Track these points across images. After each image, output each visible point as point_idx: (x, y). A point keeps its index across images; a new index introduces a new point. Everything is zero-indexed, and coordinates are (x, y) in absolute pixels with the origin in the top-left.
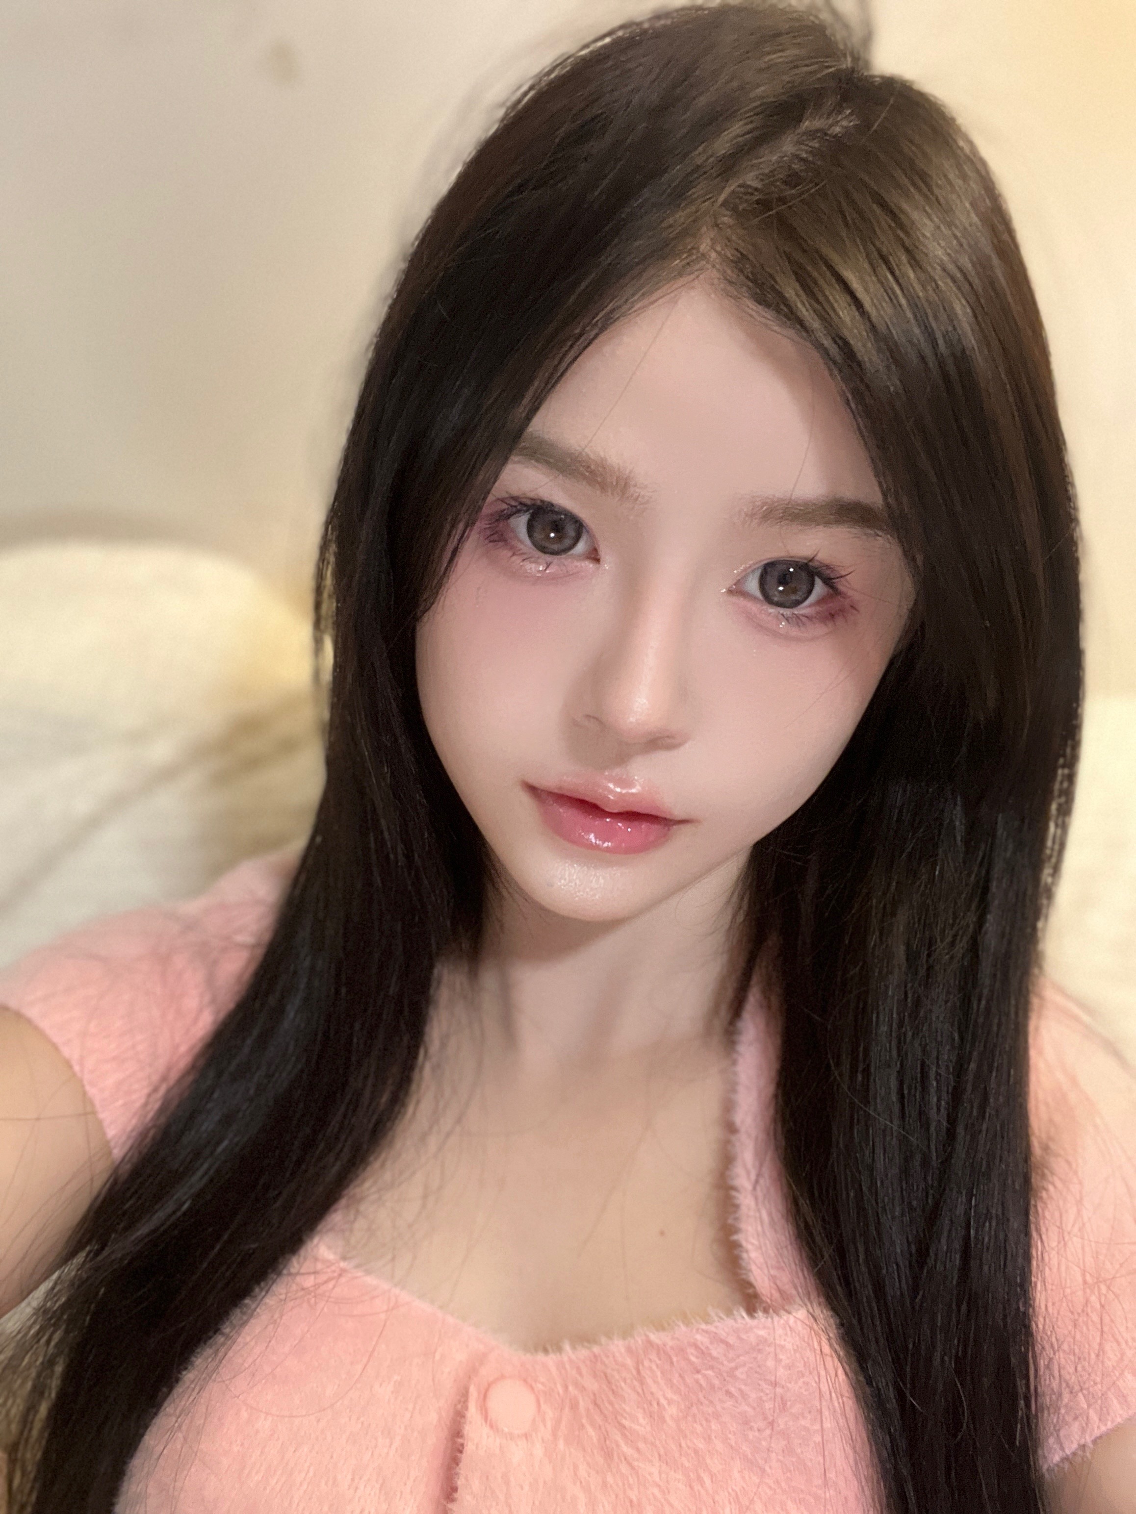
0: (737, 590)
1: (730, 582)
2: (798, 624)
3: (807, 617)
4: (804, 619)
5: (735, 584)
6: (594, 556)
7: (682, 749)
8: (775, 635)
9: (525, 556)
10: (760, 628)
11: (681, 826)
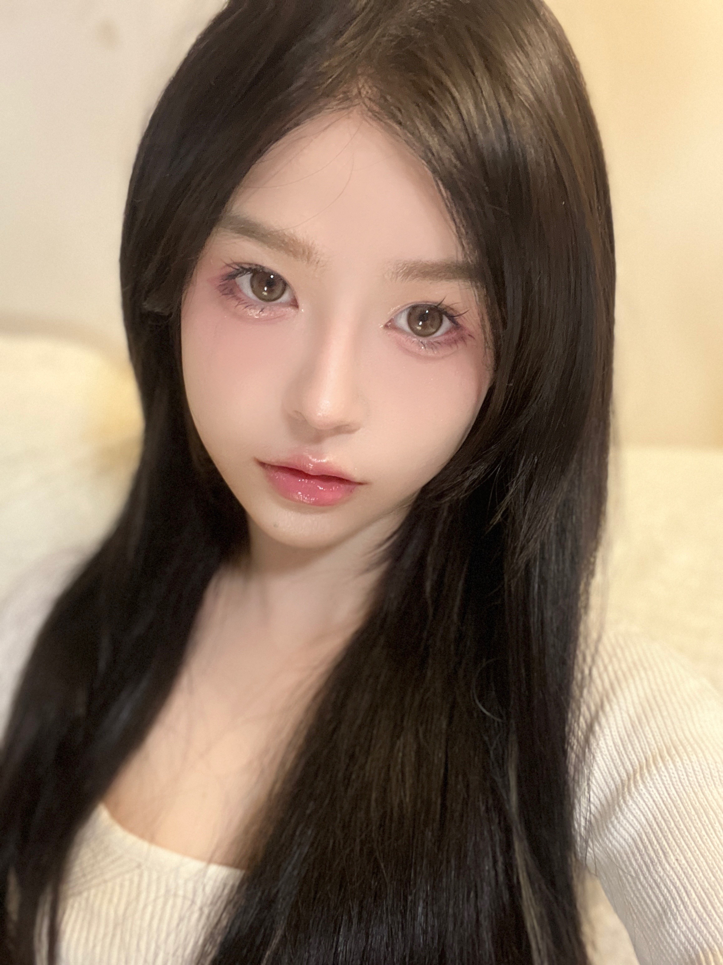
0: (391, 326)
1: (386, 321)
2: (432, 349)
3: (439, 343)
4: (436, 344)
5: (390, 321)
6: (295, 304)
7: (357, 433)
8: (418, 356)
9: (247, 305)
10: (407, 351)
11: (360, 487)
